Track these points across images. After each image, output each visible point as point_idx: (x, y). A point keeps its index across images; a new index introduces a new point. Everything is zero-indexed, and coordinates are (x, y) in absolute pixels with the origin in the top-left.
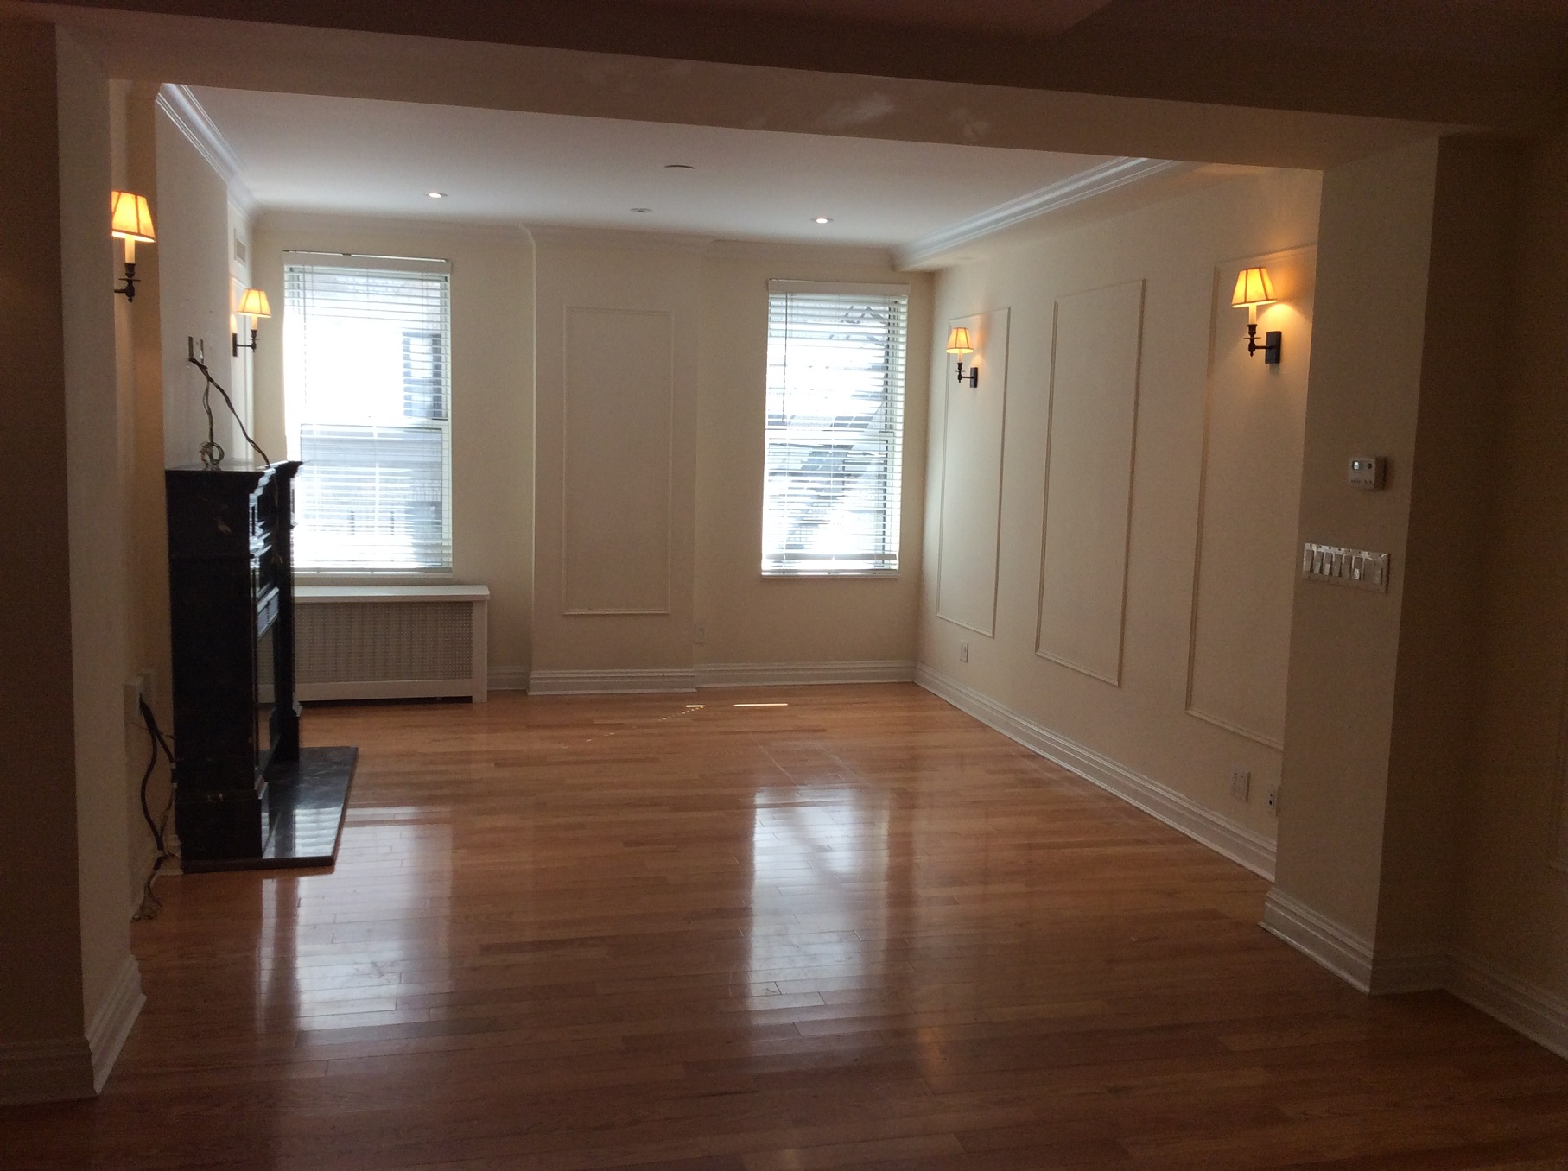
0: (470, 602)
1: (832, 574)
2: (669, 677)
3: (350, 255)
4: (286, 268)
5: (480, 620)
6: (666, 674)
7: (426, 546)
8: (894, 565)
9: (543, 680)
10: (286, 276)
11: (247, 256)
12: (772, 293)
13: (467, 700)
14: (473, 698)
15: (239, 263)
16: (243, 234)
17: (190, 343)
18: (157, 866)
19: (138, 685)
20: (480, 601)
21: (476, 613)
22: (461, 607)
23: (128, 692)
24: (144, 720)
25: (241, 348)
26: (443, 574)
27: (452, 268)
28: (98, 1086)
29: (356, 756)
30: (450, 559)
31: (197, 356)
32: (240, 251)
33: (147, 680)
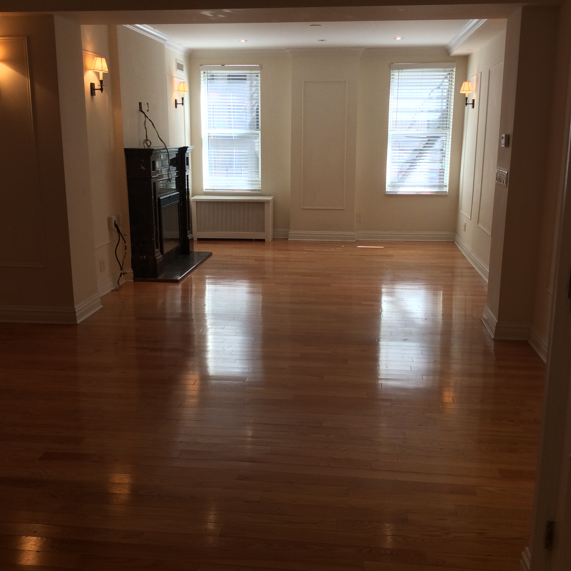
0: (264, 203)
1: (417, 193)
2: (344, 235)
3: (224, 65)
4: (202, 72)
5: (269, 211)
6: (343, 234)
7: (252, 181)
8: (446, 189)
9: (294, 234)
10: (202, 75)
11: (185, 68)
12: (392, 70)
13: (263, 240)
14: (265, 240)
15: (179, 72)
16: (182, 60)
17: (140, 104)
18: (120, 276)
19: (114, 218)
20: (268, 202)
21: (266, 206)
22: (261, 204)
23: (109, 219)
24: (116, 229)
25: (178, 105)
26: (258, 192)
27: (261, 68)
28: (78, 322)
29: (210, 255)
30: (260, 186)
31: (144, 109)
32: (180, 67)
33: (118, 217)
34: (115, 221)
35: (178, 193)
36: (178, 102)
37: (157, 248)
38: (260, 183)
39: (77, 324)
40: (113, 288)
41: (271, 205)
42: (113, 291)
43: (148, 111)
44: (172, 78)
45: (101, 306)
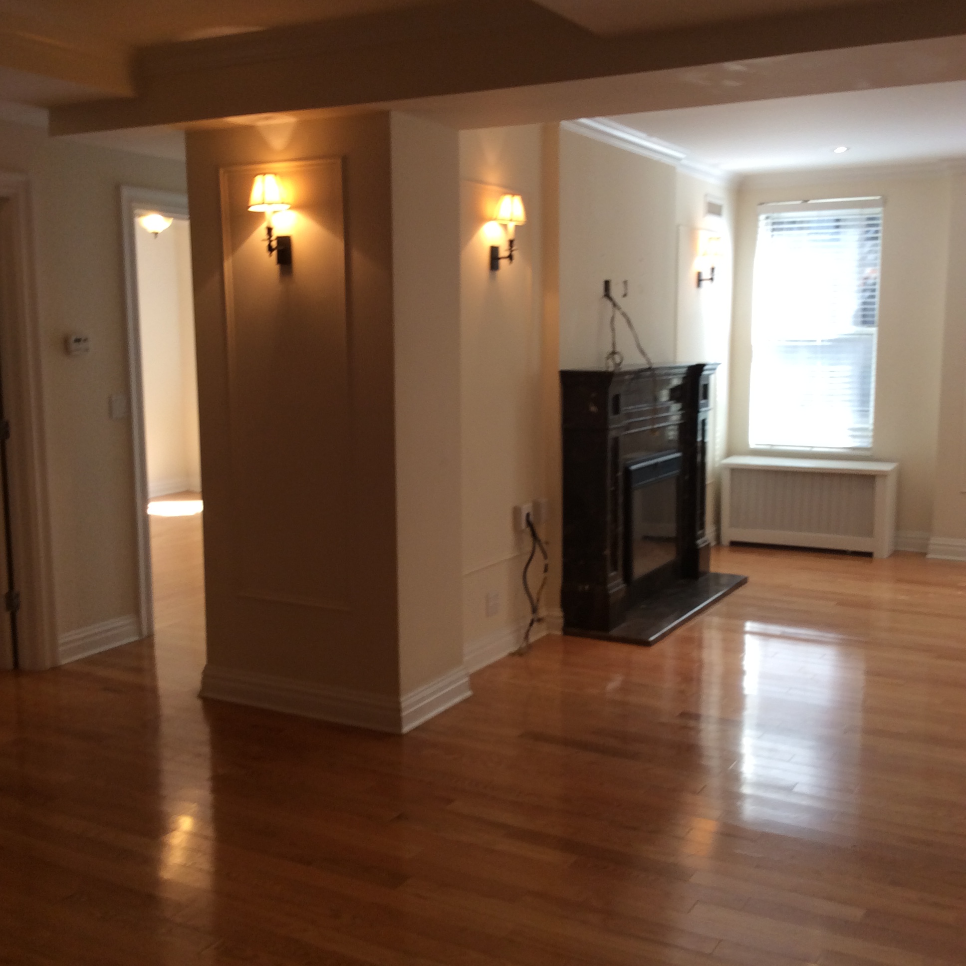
0: (874, 476)
3: (808, 201)
4: (762, 217)
5: (886, 495)
7: (854, 429)
9: (940, 545)
10: (760, 224)
11: (726, 211)
13: (869, 555)
14: (874, 554)
15: (712, 219)
16: (720, 196)
17: (607, 284)
18: (531, 624)
19: (526, 508)
20: (883, 475)
21: (879, 483)
22: (868, 479)
23: (516, 511)
24: (528, 530)
25: (704, 283)
26: (863, 452)
27: (884, 202)
28: (406, 729)
29: (742, 582)
30: (871, 440)
31: (615, 292)
32: (714, 209)
33: (536, 506)
34: (528, 515)
35: (678, 455)
36: (704, 276)
37: (615, 569)
38: (871, 434)
39: (400, 736)
40: (513, 649)
41: (891, 483)
42: (512, 655)
43: (625, 295)
44: (692, 231)
45: (469, 693)
